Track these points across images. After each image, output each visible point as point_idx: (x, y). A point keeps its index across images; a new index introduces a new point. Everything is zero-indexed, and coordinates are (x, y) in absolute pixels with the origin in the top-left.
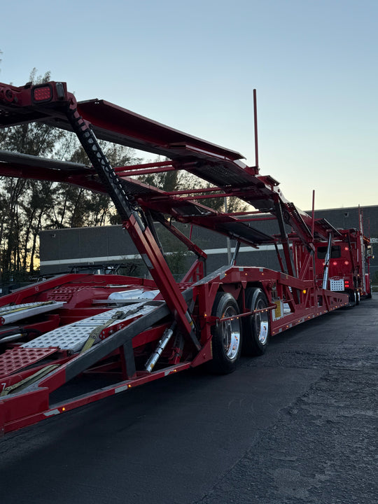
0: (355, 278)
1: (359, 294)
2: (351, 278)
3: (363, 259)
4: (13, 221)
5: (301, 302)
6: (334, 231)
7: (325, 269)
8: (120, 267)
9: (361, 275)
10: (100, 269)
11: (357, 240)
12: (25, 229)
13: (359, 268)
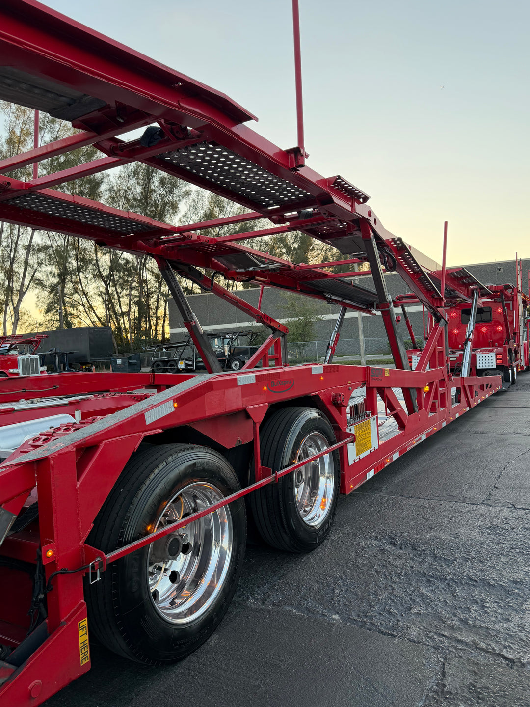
0: (510, 350)
1: (515, 369)
2: (505, 350)
3: (521, 323)
4: (142, 287)
5: (420, 408)
6: (482, 288)
7: (466, 344)
8: (239, 335)
9: (519, 345)
10: (217, 337)
11: (513, 299)
12: (155, 296)
13: (516, 335)
